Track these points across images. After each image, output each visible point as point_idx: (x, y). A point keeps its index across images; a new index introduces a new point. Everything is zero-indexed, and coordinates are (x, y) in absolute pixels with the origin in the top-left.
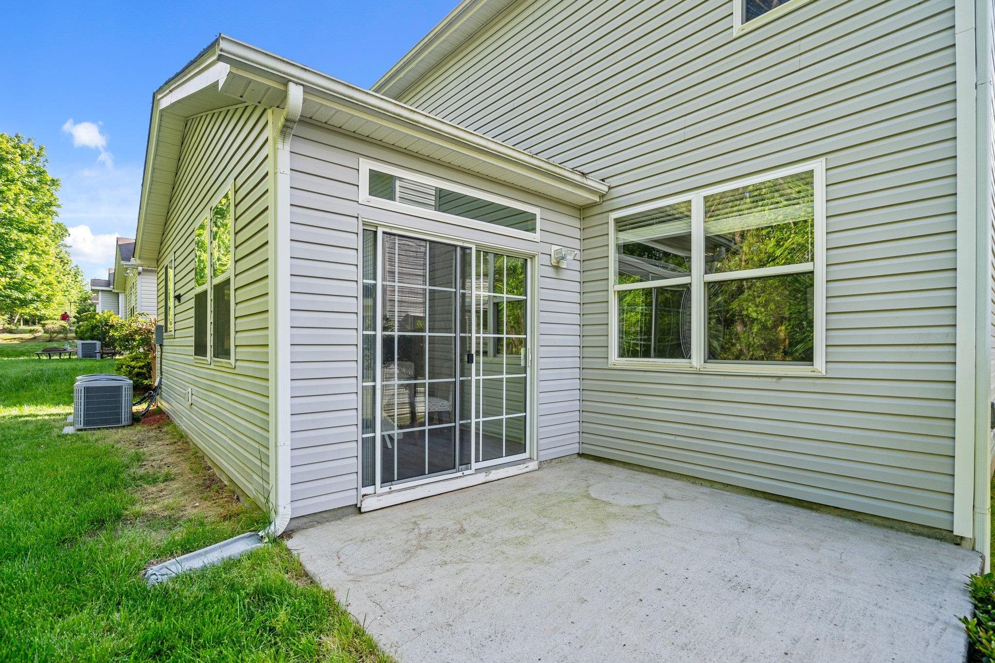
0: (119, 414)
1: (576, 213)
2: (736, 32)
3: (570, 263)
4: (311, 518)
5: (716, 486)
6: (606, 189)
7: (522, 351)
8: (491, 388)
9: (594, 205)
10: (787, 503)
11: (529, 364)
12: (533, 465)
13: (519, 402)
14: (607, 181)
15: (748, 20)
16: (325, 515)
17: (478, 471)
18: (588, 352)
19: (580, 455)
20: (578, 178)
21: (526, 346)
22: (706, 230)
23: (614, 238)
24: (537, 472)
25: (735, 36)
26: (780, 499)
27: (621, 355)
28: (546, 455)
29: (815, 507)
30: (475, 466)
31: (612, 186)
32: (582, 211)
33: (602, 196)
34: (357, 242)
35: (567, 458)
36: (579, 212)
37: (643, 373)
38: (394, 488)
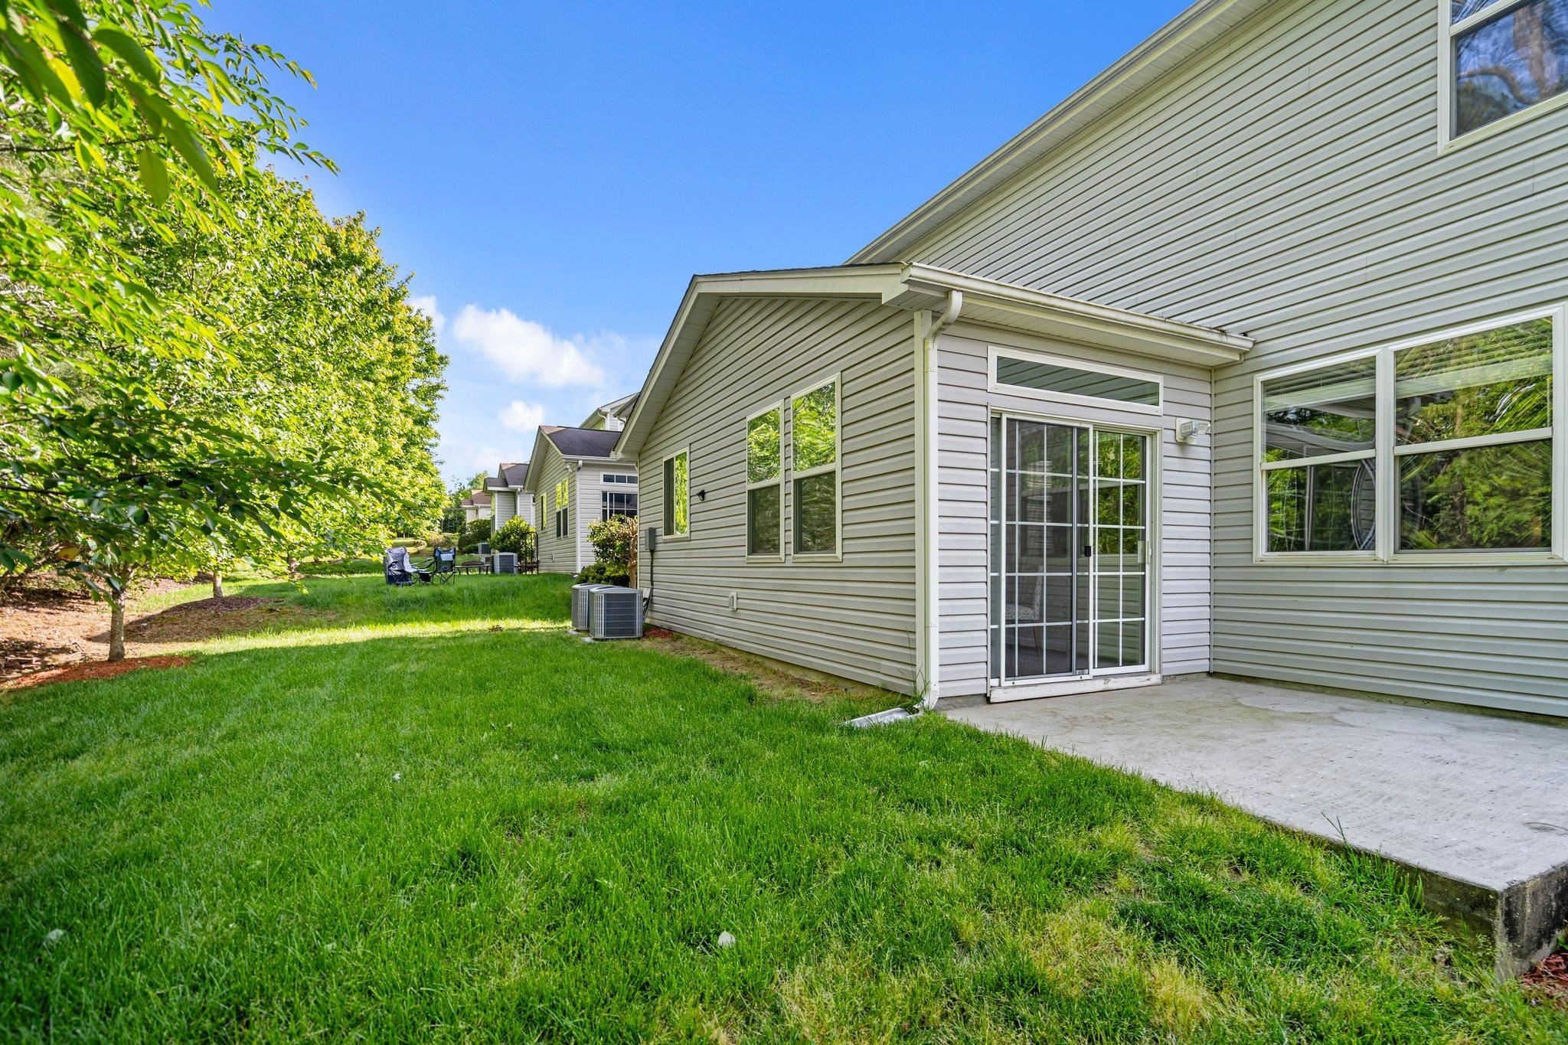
0: (634, 624)
1: (1206, 376)
2: (1441, 149)
3: (1201, 439)
4: (949, 701)
5: (1412, 702)
6: (1250, 345)
7: (1140, 544)
8: (1108, 586)
9: (1231, 365)
10: (1514, 719)
11: (1148, 560)
12: (1155, 679)
13: (1137, 602)
14: (1250, 334)
15: (1458, 134)
16: (960, 700)
17: (1096, 677)
18: (1222, 546)
19: (1209, 674)
20: (1215, 337)
21: (1144, 539)
22: (1396, 394)
23: (1259, 405)
24: (1161, 687)
25: (1440, 154)
26: (1503, 714)
27: (1270, 549)
28: (1170, 669)
29: (1553, 721)
30: (1094, 672)
31: (1259, 340)
32: (1214, 372)
33: (1244, 354)
34: (984, 430)
35: (1194, 676)
36: (1208, 374)
37: (1304, 570)
38: (1017, 683)
